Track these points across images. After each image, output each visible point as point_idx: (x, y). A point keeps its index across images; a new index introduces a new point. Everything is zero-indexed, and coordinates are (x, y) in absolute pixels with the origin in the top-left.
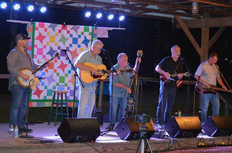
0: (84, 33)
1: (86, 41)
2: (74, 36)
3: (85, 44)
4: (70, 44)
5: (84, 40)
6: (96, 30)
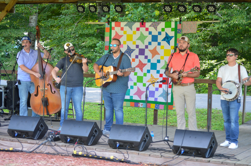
0: (166, 29)
1: (168, 38)
2: (153, 34)
3: (166, 41)
4: (149, 42)
5: (165, 37)
6: (180, 25)
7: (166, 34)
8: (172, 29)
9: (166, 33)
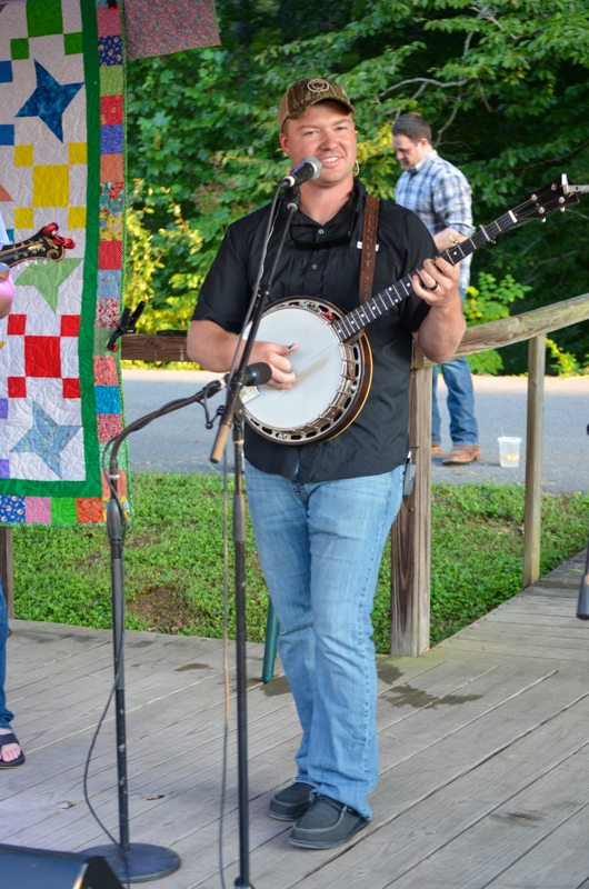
0: (33, 42)
1: (50, 100)
3: (43, 118)
5: (36, 94)
6: (112, 11)
7: (41, 72)
8: (68, 38)
9: (37, 65)
